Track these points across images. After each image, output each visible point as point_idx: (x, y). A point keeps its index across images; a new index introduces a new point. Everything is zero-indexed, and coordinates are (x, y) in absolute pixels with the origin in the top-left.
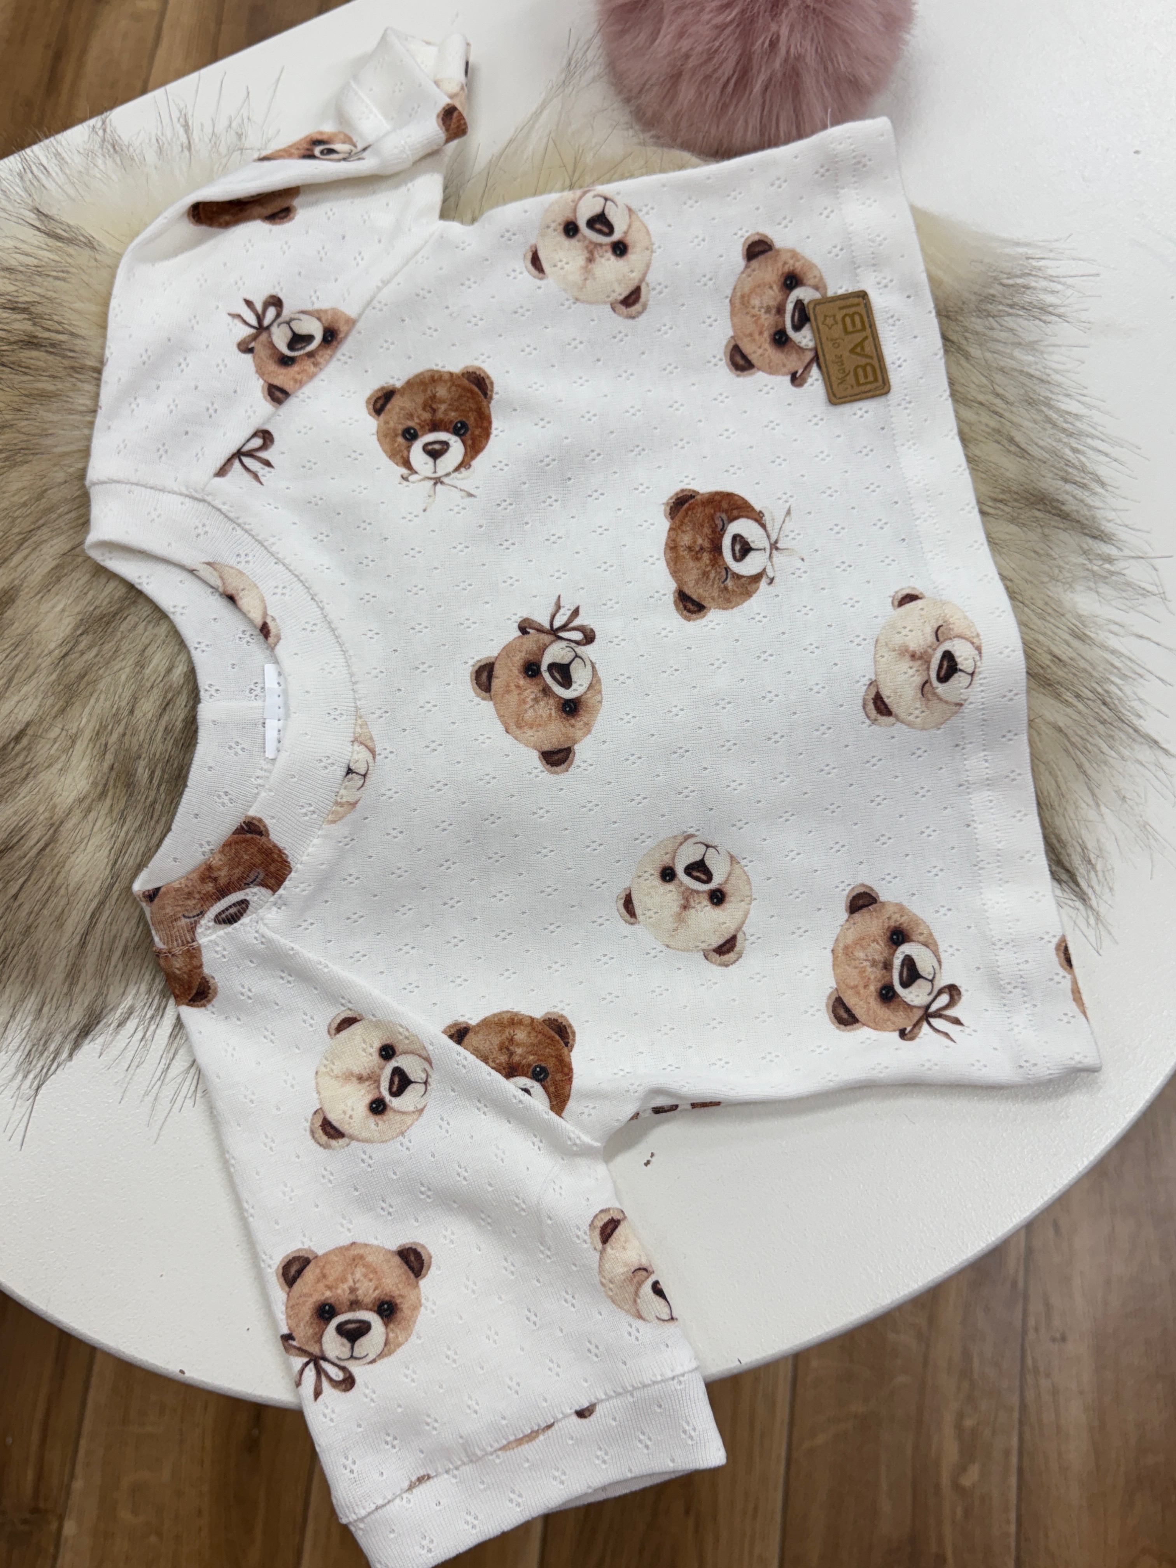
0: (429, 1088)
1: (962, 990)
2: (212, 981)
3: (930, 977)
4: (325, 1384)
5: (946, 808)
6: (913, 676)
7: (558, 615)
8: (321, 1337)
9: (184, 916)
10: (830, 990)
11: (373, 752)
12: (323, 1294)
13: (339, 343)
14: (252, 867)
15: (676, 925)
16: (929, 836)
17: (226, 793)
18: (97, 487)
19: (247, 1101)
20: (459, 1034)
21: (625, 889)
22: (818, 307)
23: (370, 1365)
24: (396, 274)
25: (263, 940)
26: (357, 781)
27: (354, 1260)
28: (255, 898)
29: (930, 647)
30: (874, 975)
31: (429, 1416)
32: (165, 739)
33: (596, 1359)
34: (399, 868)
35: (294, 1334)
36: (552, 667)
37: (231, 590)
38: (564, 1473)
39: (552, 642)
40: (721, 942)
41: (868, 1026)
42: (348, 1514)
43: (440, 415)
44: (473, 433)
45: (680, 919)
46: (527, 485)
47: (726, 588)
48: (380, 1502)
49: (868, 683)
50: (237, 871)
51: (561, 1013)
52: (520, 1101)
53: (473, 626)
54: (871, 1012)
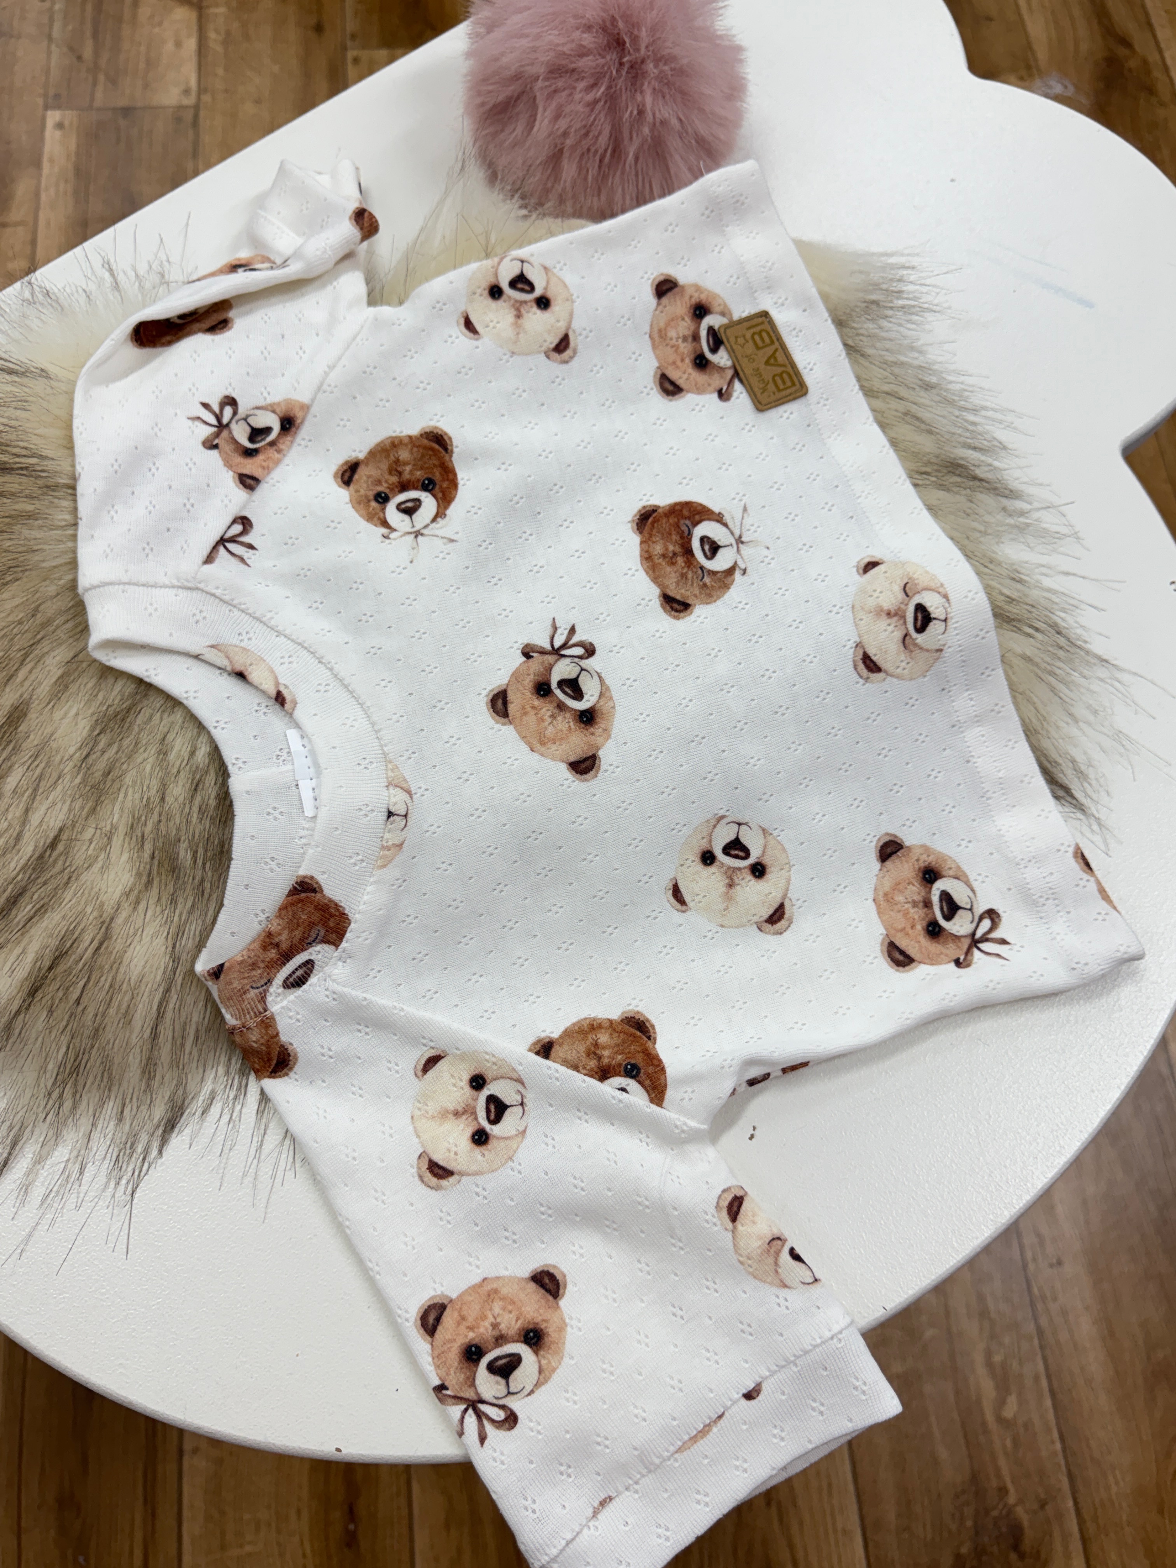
0: (526, 1108)
2: (290, 1048)
3: (969, 906)
4: (488, 1427)
5: (945, 749)
6: (893, 632)
7: (556, 636)
8: (474, 1380)
9: (252, 987)
10: (881, 937)
11: (409, 792)
12: (466, 1336)
13: (297, 429)
14: (311, 925)
15: (725, 904)
16: (936, 777)
17: (273, 859)
18: (90, 592)
19: (350, 1159)
20: (545, 1049)
21: (671, 880)
22: (728, 331)
23: (529, 1397)
24: (340, 359)
25: (335, 996)
26: (399, 822)
27: (489, 1295)
28: (320, 956)
29: (902, 603)
30: (917, 914)
31: (598, 1435)
32: (201, 819)
33: (751, 1338)
34: (455, 900)
35: (446, 1384)
36: (561, 683)
37: (238, 668)
38: (745, 1461)
39: (556, 661)
40: (770, 912)
41: (924, 963)
42: (539, 1557)
43: (406, 476)
44: (441, 487)
45: (728, 898)
46: (502, 524)
47: (705, 585)
48: (569, 1536)
49: (854, 645)
50: (297, 932)
51: (636, 1009)
52: (620, 1101)
53: (479, 659)
54: (923, 950)
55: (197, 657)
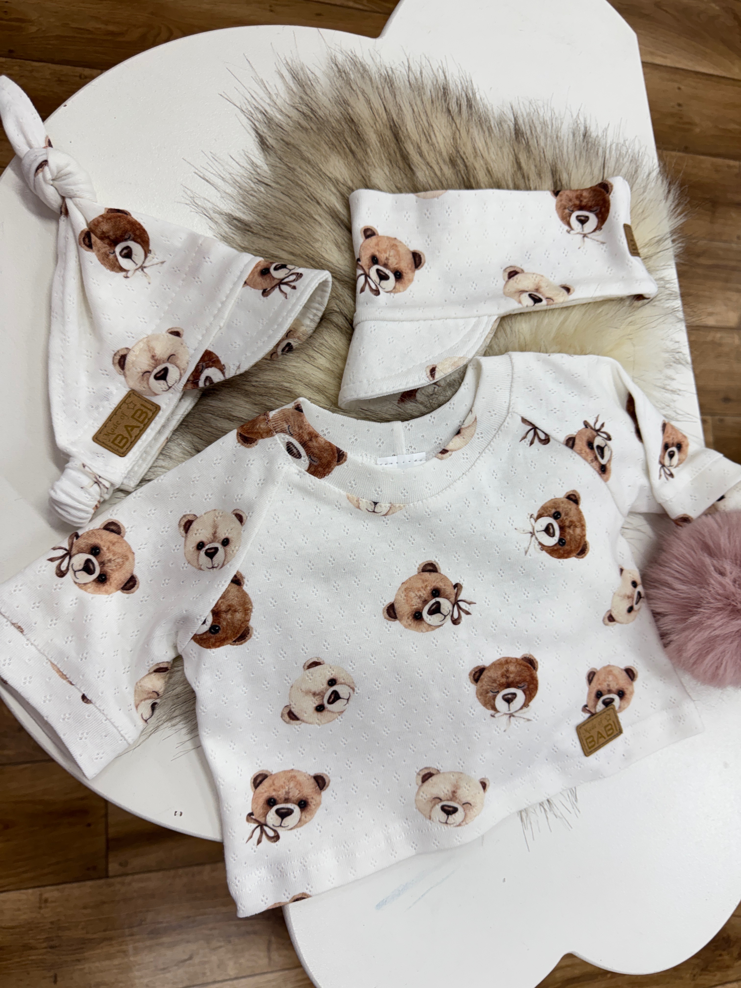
0: (210, 569)
1: (277, 843)
2: (254, 444)
3: (282, 825)
6: (444, 792)
7: (465, 603)
8: (81, 552)
9: (289, 426)
11: (386, 515)
12: (104, 546)
13: (601, 473)
14: (320, 458)
17: (356, 440)
20: (237, 580)
21: (323, 661)
23: (73, 581)
25: (280, 468)
26: (371, 508)
27: (125, 556)
28: (302, 462)
29: (459, 800)
30: (281, 794)
35: (79, 538)
36: (439, 604)
37: (463, 431)
39: (451, 602)
40: (295, 713)
41: (254, 795)
43: (568, 530)
44: (560, 549)
47: (488, 693)
50: (317, 450)
53: (456, 559)
54: (261, 795)
55: (471, 411)
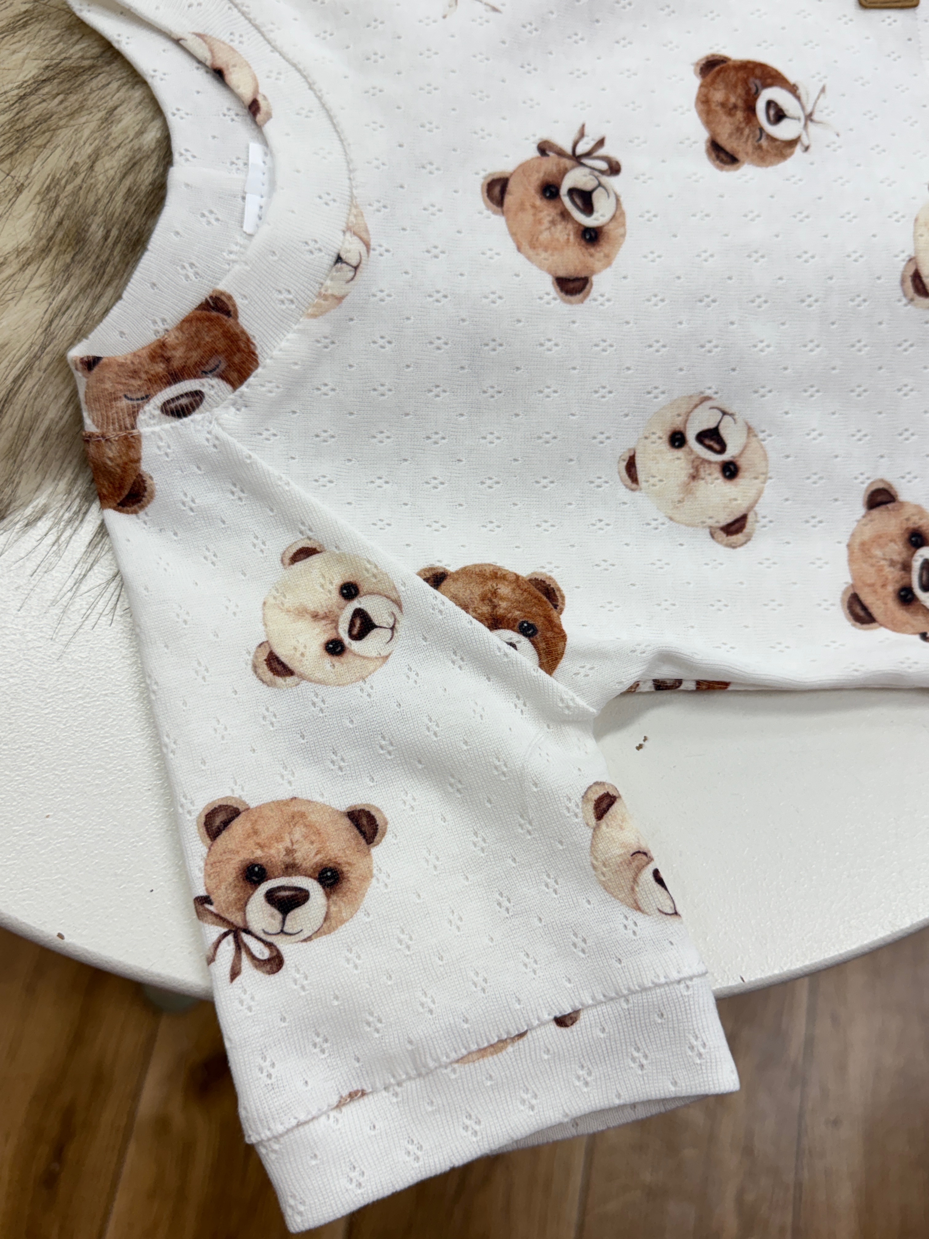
0: (395, 634)
2: (149, 482)
4: (246, 962)
7: (580, 143)
8: (246, 904)
9: (126, 396)
10: (845, 586)
11: (367, 245)
12: (253, 852)
14: (213, 352)
15: (682, 496)
17: (192, 265)
19: (180, 620)
20: (436, 579)
21: (630, 450)
23: (304, 944)
25: (217, 442)
26: (347, 272)
27: (293, 817)
28: (212, 392)
30: (893, 574)
31: (371, 1014)
33: (582, 955)
34: (382, 385)
35: (212, 897)
36: (572, 192)
37: (219, 67)
38: (535, 1096)
39: (573, 168)
40: (730, 520)
41: (886, 627)
42: (260, 1129)
45: (687, 490)
47: (760, 147)
48: (302, 1117)
49: (907, 259)
50: (194, 354)
51: (549, 574)
52: (506, 655)
53: (487, 138)
54: (888, 613)
